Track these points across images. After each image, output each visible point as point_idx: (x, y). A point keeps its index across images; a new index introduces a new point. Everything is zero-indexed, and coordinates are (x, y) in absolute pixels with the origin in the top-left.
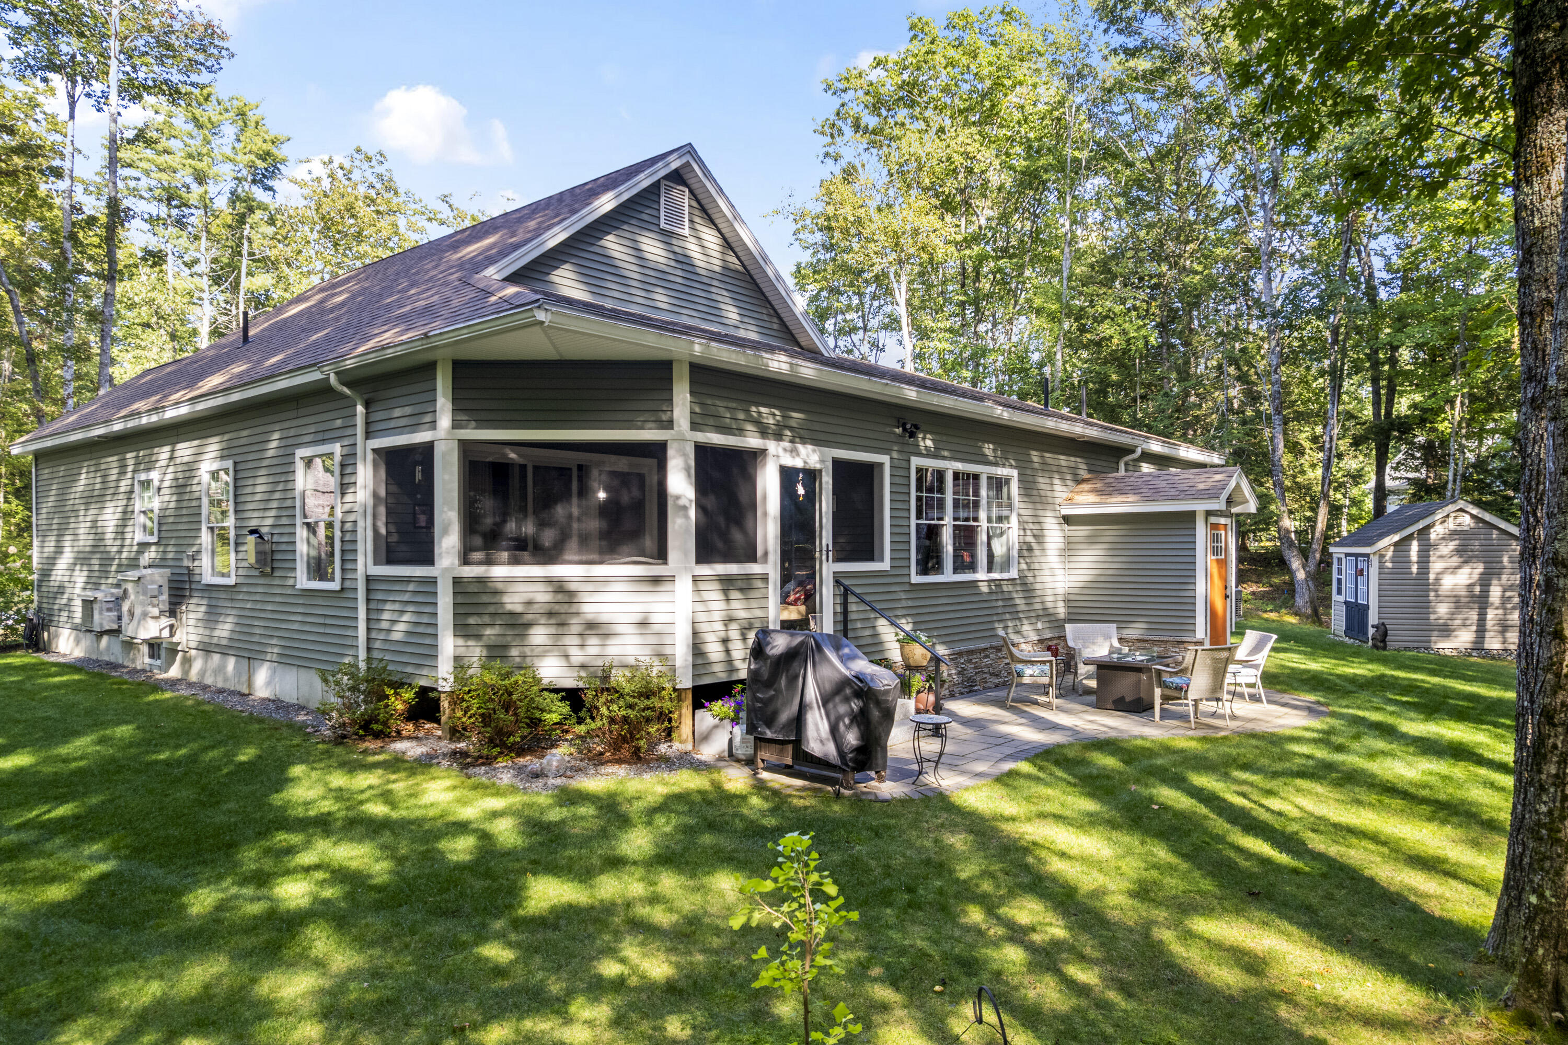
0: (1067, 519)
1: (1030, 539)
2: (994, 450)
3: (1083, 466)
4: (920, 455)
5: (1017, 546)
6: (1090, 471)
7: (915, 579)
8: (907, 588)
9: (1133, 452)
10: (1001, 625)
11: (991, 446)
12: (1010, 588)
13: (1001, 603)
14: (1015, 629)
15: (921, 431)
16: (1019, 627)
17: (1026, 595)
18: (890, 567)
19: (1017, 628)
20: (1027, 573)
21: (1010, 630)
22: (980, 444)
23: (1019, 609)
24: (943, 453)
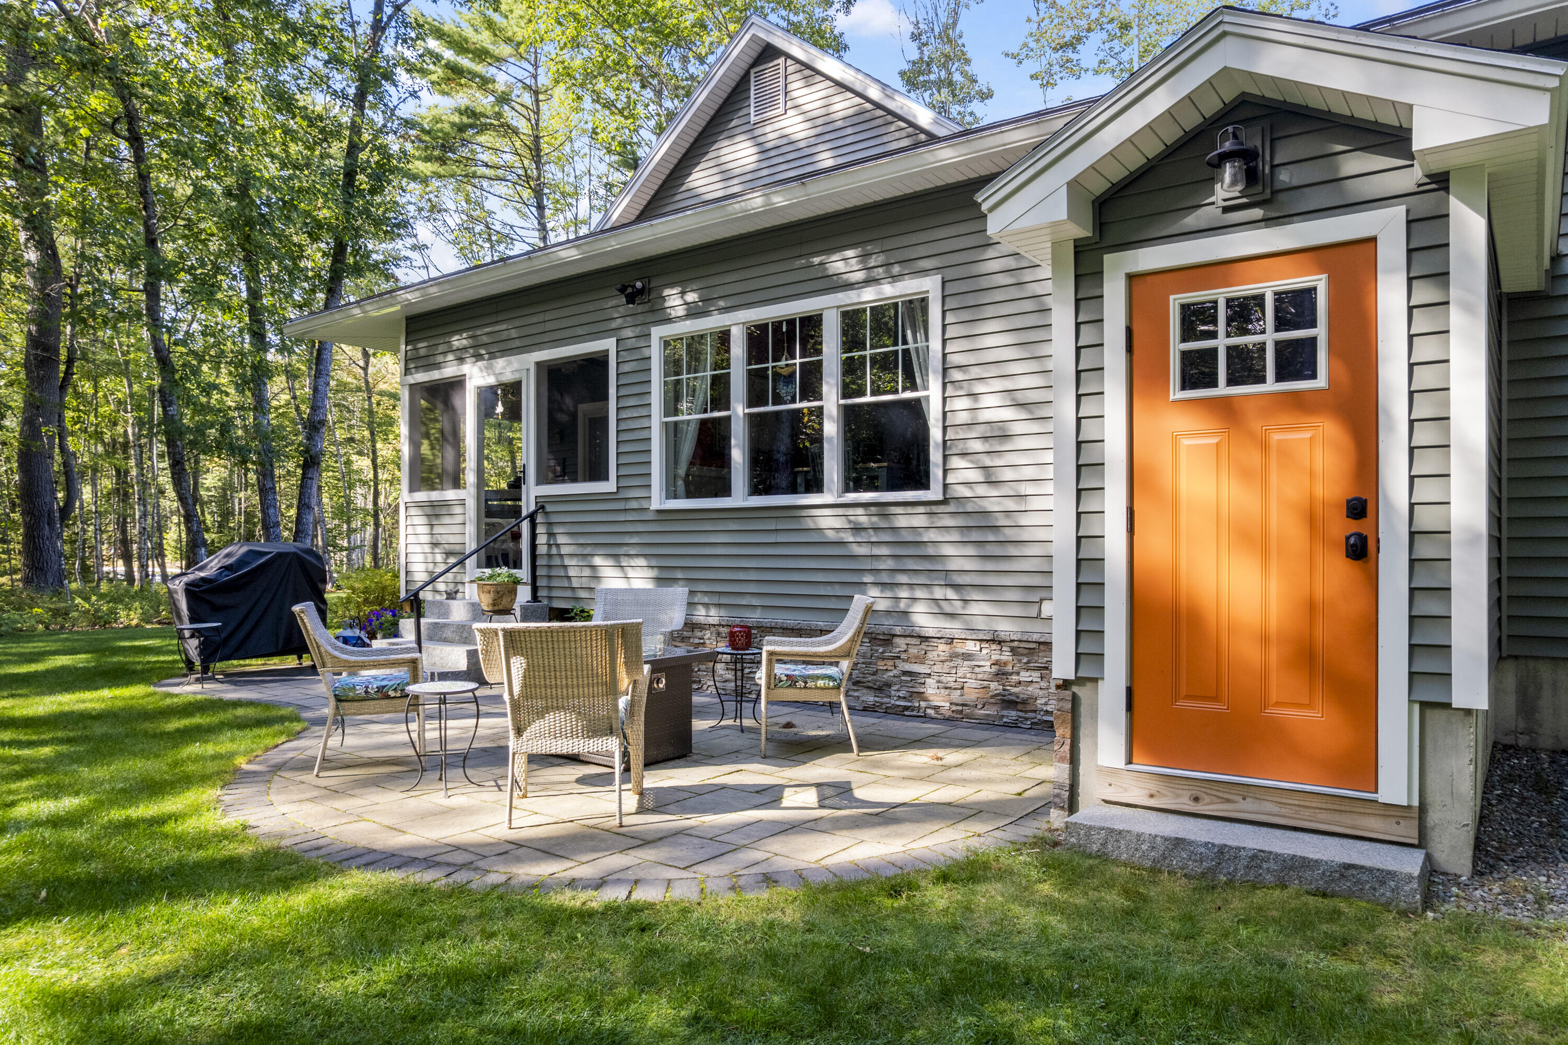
2: (862, 258)
4: (668, 321)
7: (659, 502)
8: (649, 516)
10: (889, 594)
11: (850, 253)
12: (919, 521)
13: (884, 551)
14: (939, 607)
15: (671, 285)
16: (959, 604)
17: (975, 536)
18: (618, 488)
19: (947, 608)
20: (981, 490)
21: (919, 607)
22: (816, 260)
23: (954, 565)
24: (722, 303)
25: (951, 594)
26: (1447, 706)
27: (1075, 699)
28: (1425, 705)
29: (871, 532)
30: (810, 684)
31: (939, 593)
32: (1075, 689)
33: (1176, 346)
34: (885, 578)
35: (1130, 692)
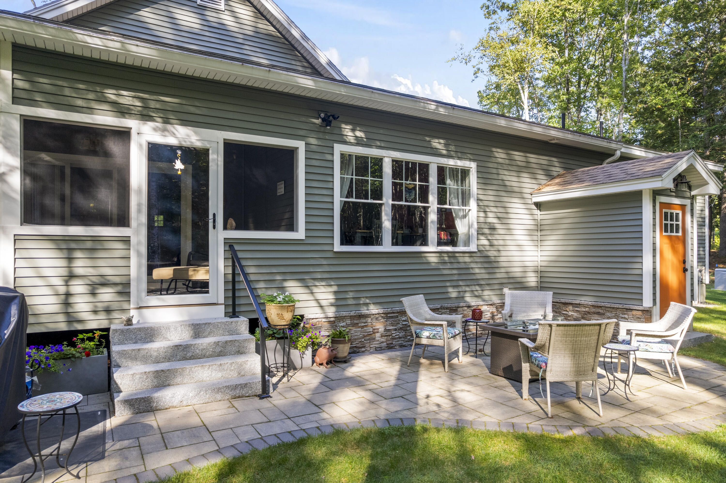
0: (538, 205)
1: (492, 220)
2: (446, 145)
3: (557, 164)
4: (345, 142)
5: (475, 226)
6: (565, 168)
7: (338, 247)
8: (330, 255)
9: (613, 155)
10: (456, 290)
11: (442, 141)
12: (467, 259)
13: (455, 272)
14: (474, 294)
15: (347, 123)
16: (480, 292)
17: (486, 265)
18: (306, 237)
19: (476, 293)
20: (488, 248)
21: (467, 294)
22: (428, 139)
23: (479, 277)
24: (378, 143)
25: (477, 288)
29: (449, 264)
31: (473, 288)
34: (454, 284)
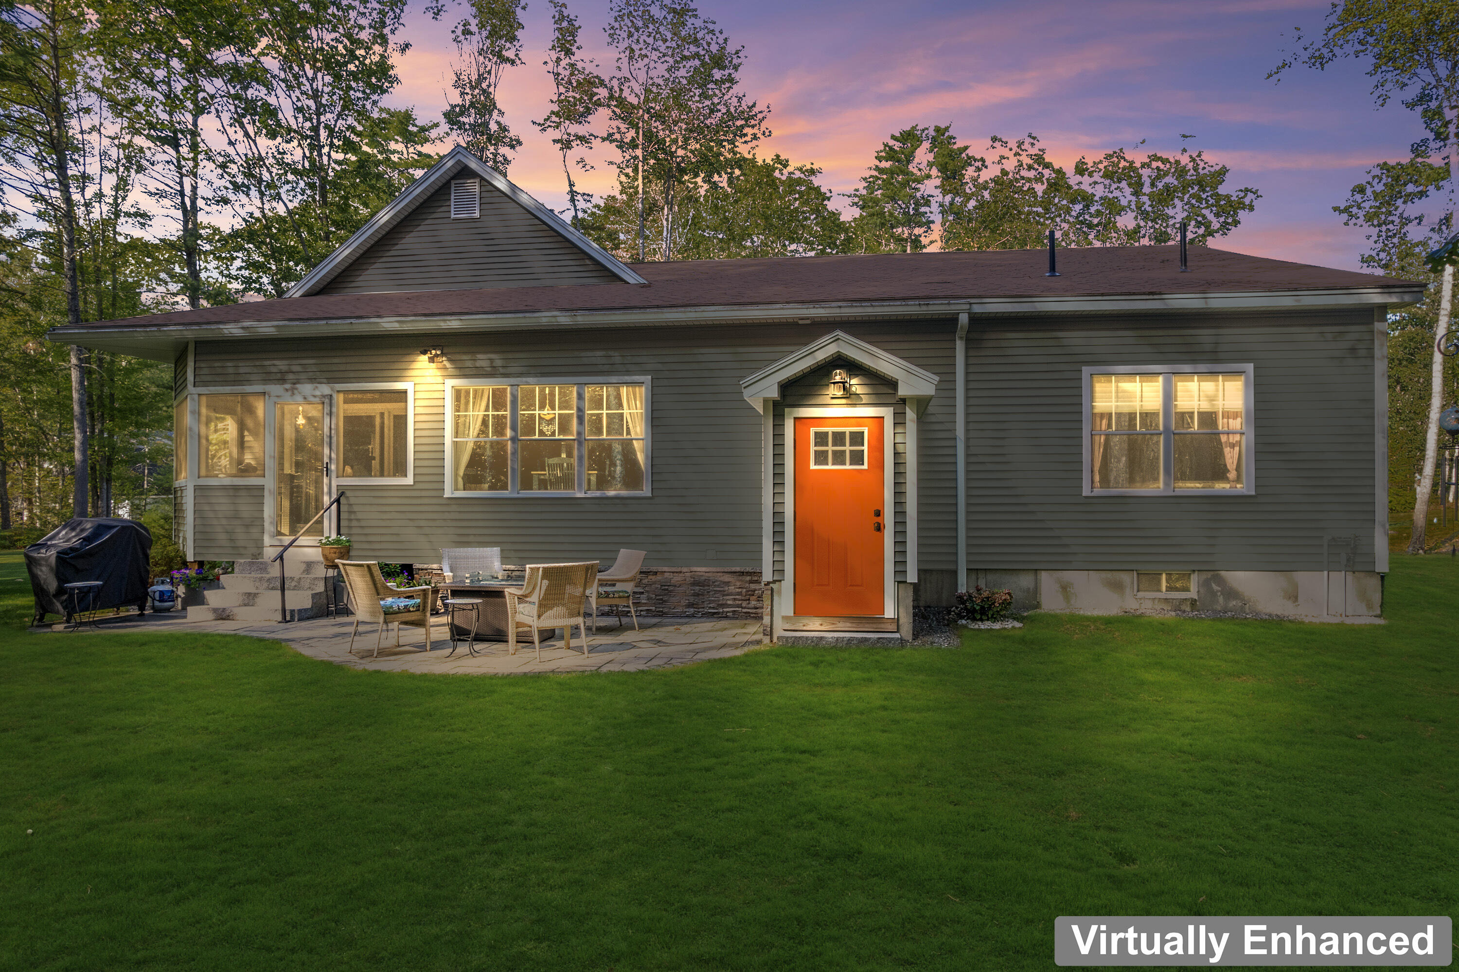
4: (462, 376)
5: (652, 461)
8: (444, 501)
18: (414, 482)
19: (659, 555)
26: (906, 582)
27: (772, 590)
28: (899, 582)
30: (616, 595)
32: (771, 585)
33: (813, 449)
35: (795, 584)
